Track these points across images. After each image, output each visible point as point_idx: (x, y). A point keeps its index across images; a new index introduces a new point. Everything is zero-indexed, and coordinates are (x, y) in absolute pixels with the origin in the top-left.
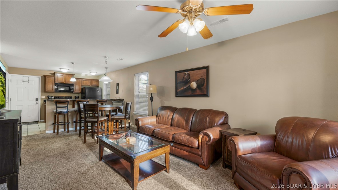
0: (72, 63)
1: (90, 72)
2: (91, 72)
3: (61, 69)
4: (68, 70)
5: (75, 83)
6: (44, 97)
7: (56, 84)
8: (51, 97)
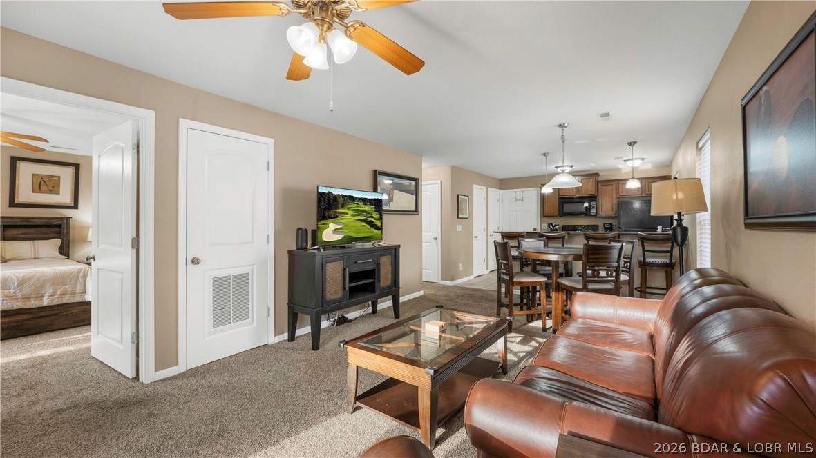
0: (544, 154)
1: (625, 161)
2: (628, 160)
3: (557, 167)
4: (572, 166)
5: (600, 192)
6: (545, 226)
7: (560, 198)
8: (553, 227)
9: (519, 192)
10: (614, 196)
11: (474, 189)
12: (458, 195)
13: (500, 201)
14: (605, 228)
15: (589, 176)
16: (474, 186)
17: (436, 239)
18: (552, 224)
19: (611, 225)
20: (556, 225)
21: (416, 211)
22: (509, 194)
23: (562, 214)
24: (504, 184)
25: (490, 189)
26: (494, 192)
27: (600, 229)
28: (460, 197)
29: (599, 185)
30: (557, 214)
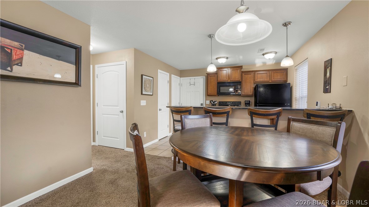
1: (263, 55)
2: (266, 53)
3: (217, 59)
4: (227, 58)
5: (243, 79)
6: (208, 102)
7: (218, 83)
8: (213, 102)
9: (192, 79)
10: (252, 82)
11: (159, 73)
12: (142, 75)
13: (180, 85)
14: (245, 104)
15: (237, 68)
16: (159, 71)
17: (122, 112)
18: (213, 101)
19: (249, 101)
20: (215, 102)
21: (77, 83)
22: (186, 80)
23: (219, 94)
24: (182, 73)
25: (172, 75)
26: (175, 79)
27: (242, 104)
28: (144, 77)
29: (243, 74)
30: (216, 94)
